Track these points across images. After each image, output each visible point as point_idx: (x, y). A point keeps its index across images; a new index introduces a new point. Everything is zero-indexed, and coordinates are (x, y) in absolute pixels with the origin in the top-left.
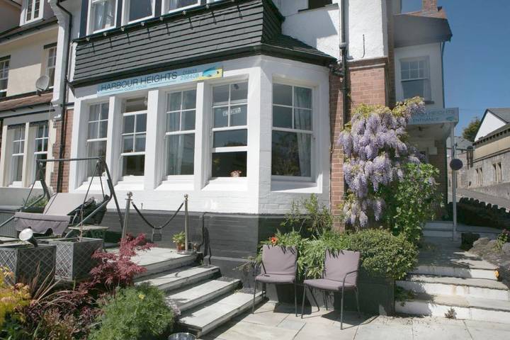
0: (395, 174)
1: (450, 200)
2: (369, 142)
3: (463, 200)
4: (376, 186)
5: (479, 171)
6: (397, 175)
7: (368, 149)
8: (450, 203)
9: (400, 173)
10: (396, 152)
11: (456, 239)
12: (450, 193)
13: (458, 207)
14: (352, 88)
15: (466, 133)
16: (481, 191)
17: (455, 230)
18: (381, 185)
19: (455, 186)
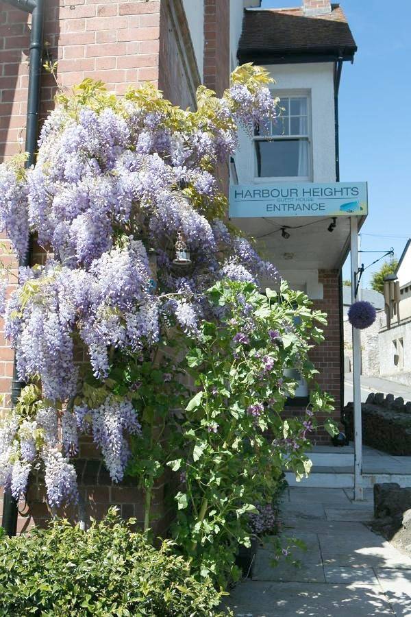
0: (168, 317)
1: (348, 398)
2: (84, 204)
3: (375, 399)
4: (98, 360)
5: (398, 343)
6: (173, 317)
7: (81, 230)
8: (349, 404)
9: (185, 313)
10: (179, 244)
11: (360, 496)
12: (348, 385)
13: (365, 414)
14: (62, 50)
15: (376, 281)
16: (402, 381)
17: (358, 470)
18: (116, 356)
19: (358, 371)
